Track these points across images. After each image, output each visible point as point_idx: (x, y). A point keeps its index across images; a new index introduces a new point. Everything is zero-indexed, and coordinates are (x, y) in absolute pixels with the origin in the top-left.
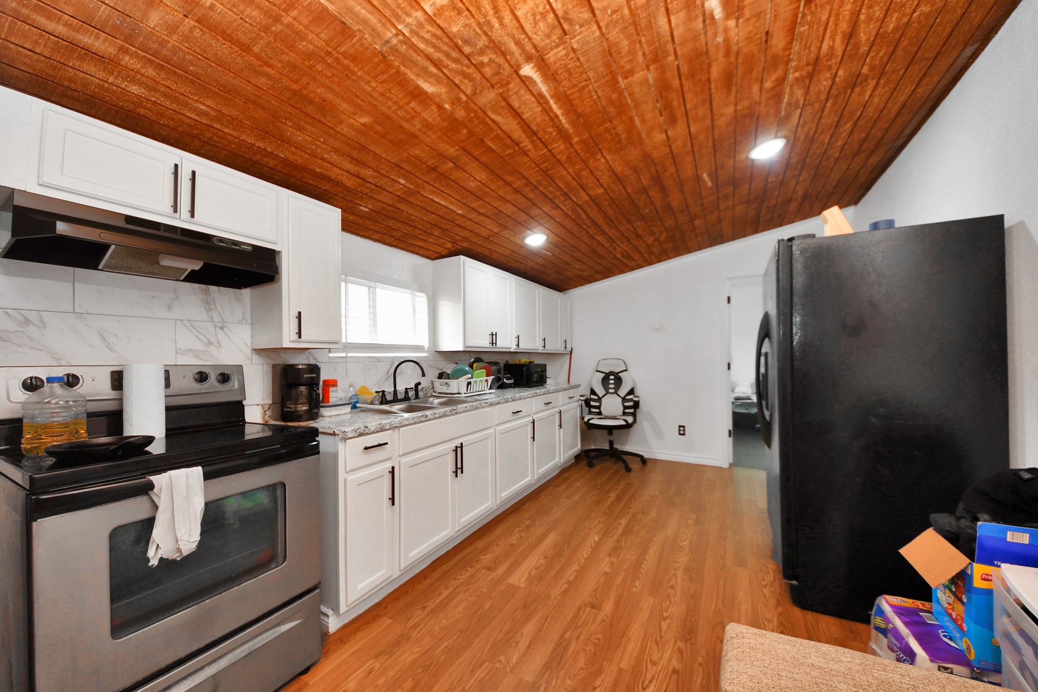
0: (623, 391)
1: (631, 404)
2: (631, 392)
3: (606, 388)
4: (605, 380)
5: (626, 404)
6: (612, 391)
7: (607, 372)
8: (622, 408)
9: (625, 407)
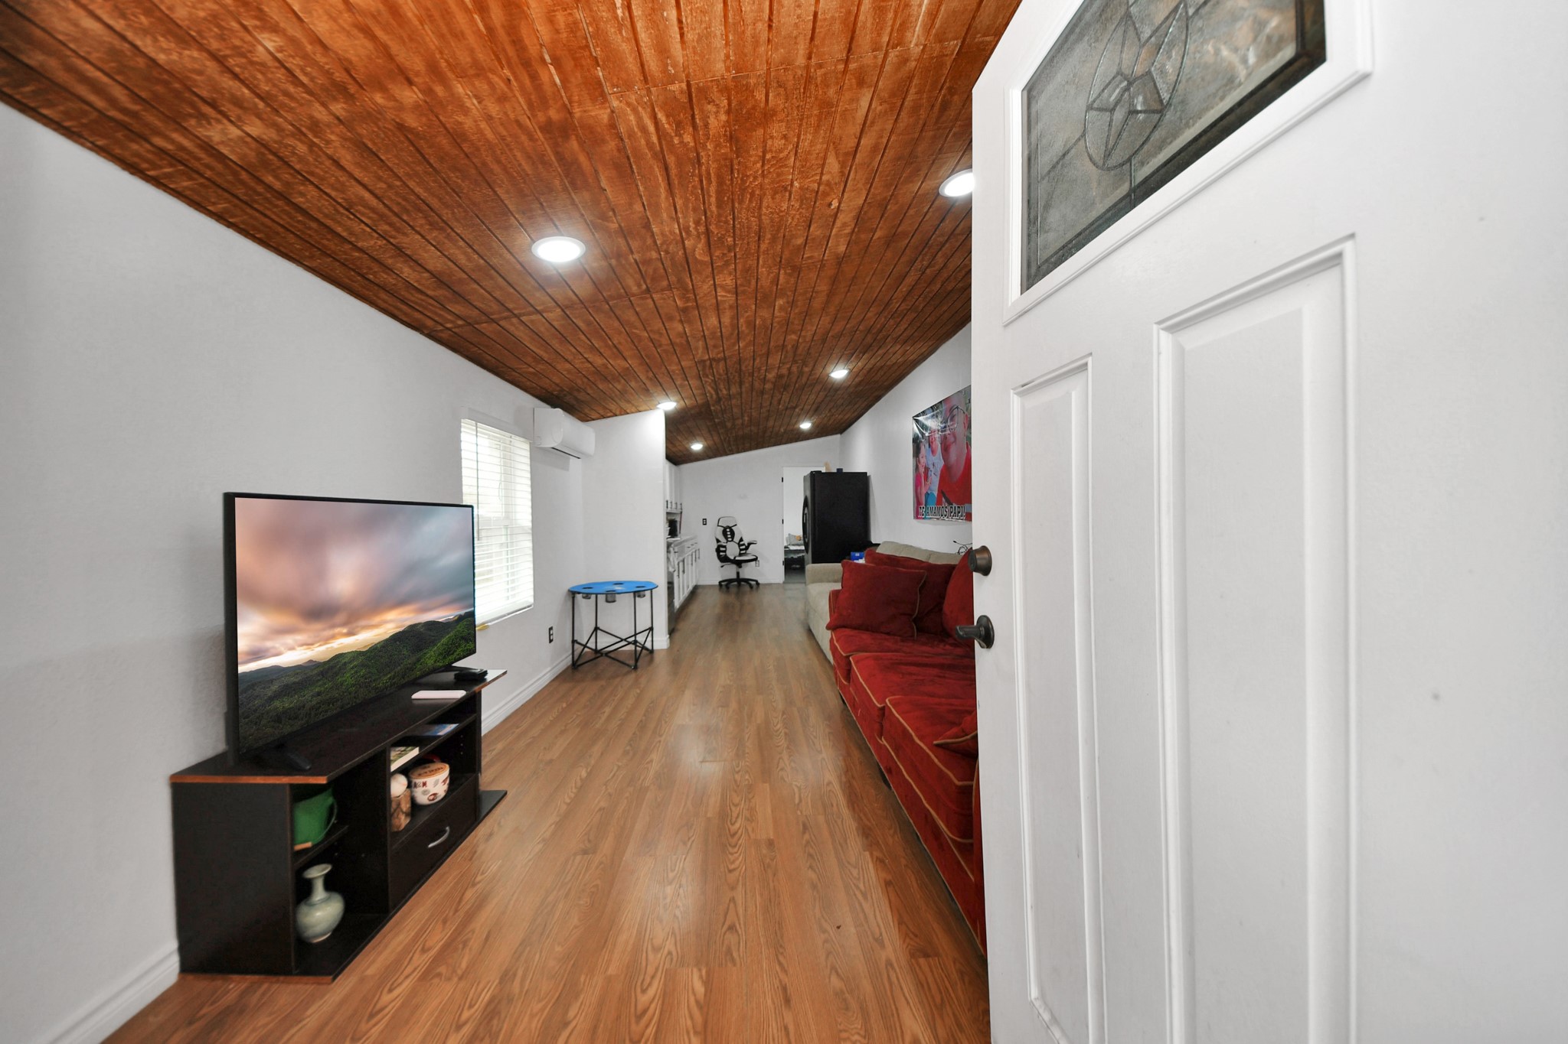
0: (737, 539)
1: (744, 547)
2: (741, 540)
3: (726, 538)
4: (724, 533)
5: (741, 547)
6: (730, 539)
7: (725, 526)
8: (738, 550)
9: (741, 550)
